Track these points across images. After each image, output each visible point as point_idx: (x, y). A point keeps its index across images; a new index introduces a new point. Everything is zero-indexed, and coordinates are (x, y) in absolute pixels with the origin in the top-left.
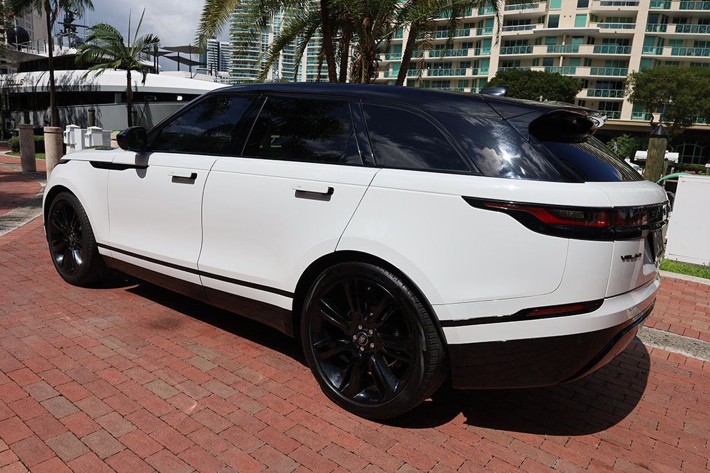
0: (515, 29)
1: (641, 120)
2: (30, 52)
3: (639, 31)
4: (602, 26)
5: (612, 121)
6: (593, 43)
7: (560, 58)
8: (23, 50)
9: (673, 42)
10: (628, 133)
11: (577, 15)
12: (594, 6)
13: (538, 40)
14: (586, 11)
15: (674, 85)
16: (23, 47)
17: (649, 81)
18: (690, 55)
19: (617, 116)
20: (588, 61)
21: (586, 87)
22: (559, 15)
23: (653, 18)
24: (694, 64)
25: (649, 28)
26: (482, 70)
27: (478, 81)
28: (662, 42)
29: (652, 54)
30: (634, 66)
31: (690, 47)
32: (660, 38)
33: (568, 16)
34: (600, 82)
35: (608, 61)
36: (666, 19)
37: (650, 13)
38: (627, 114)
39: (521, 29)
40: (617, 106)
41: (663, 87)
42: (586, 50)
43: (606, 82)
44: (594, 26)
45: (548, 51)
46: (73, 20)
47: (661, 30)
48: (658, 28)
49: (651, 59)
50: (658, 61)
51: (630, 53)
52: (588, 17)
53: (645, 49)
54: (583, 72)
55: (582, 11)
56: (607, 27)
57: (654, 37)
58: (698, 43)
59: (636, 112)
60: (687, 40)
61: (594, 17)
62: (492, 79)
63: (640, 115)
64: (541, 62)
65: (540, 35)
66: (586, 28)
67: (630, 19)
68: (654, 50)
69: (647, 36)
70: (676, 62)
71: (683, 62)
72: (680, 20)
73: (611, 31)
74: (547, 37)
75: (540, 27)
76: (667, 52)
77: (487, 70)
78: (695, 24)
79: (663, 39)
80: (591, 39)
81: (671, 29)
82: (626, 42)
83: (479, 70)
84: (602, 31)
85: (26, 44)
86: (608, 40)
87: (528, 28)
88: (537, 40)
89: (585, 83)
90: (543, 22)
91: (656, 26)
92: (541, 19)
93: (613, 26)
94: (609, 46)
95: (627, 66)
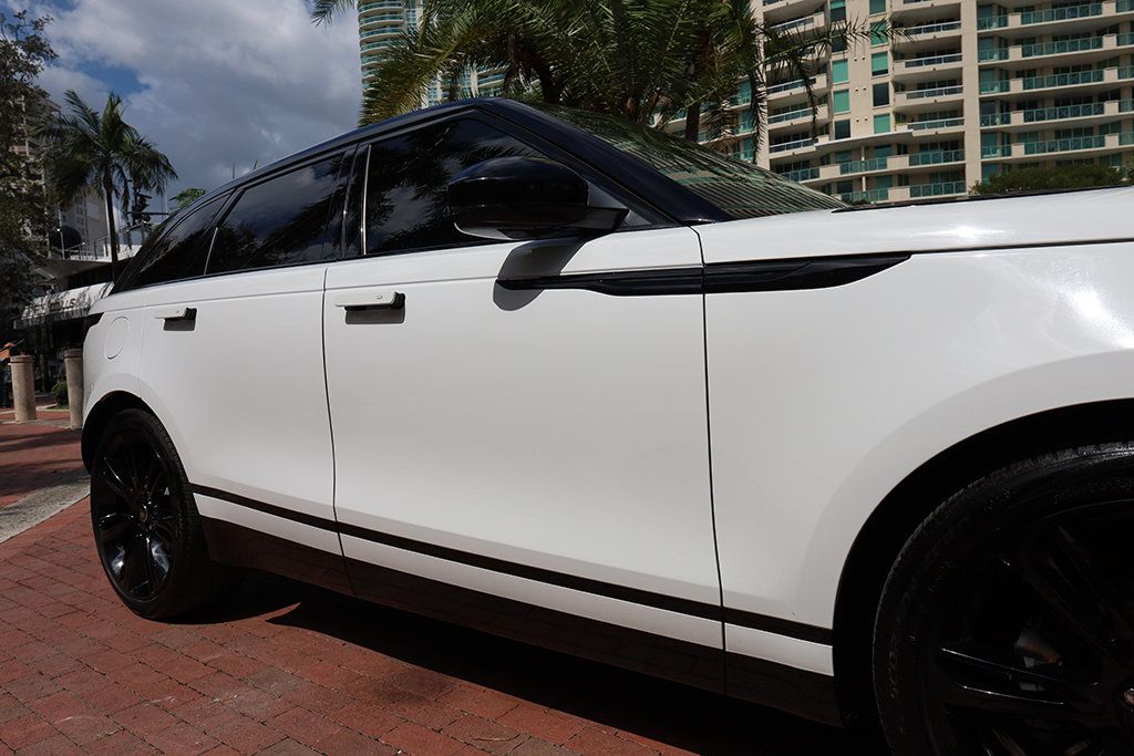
0: (788, 148)
2: (84, 258)
3: (971, 127)
4: (916, 127)
6: (905, 153)
7: (861, 179)
8: (73, 258)
9: (1023, 135)
11: (875, 117)
12: (899, 101)
13: (825, 158)
14: (889, 109)
16: (73, 254)
18: (1053, 150)
20: (903, 178)
22: (848, 121)
23: (986, 106)
25: (984, 121)
28: (1007, 138)
29: (997, 157)
32: (1003, 133)
33: (862, 121)
35: (934, 175)
36: (1007, 106)
37: (982, 101)
39: (798, 146)
42: (898, 163)
44: (903, 129)
45: (842, 172)
46: (145, 206)
47: (1002, 123)
48: (998, 120)
49: (995, 163)
50: (1007, 166)
51: (963, 159)
52: (892, 117)
53: (984, 152)
54: (898, 195)
55: (882, 110)
56: (922, 127)
57: (994, 132)
58: (1062, 133)
60: (1043, 131)
61: (901, 117)
64: (834, 188)
65: (825, 152)
66: (892, 132)
67: (955, 112)
68: (999, 151)
69: (983, 133)
71: (1043, 161)
72: (1026, 104)
73: (932, 132)
74: (837, 153)
75: (823, 140)
76: (1018, 151)
79: (1009, 135)
80: (902, 146)
81: (1017, 119)
82: (955, 145)
84: (917, 133)
85: (77, 249)
86: (927, 145)
87: (806, 144)
88: (822, 158)
90: (828, 133)
91: (994, 118)
92: (824, 129)
93: (930, 126)
94: (931, 153)
95: (964, 178)
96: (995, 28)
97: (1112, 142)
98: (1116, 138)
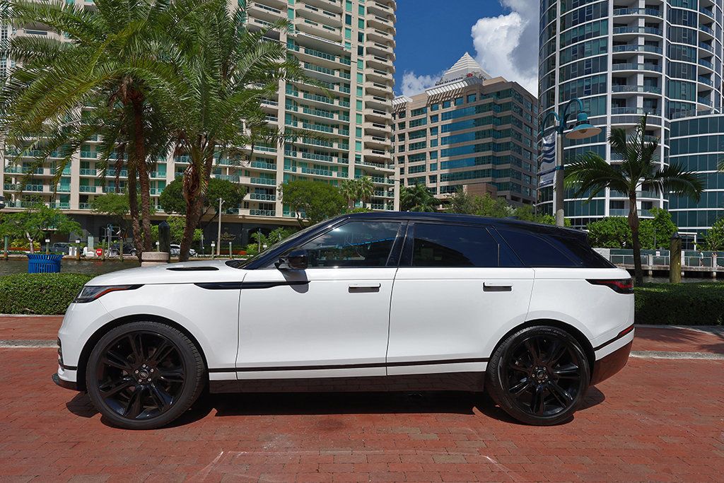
1: (288, 217)
3: (280, 154)
4: (255, 148)
5: (269, 218)
7: (226, 169)
9: (302, 164)
10: (281, 226)
15: (309, 193)
17: (292, 190)
18: (313, 173)
19: (273, 214)
20: (248, 173)
21: (248, 192)
23: (287, 147)
24: (315, 179)
25: (286, 153)
26: (159, 174)
27: (157, 184)
28: (295, 163)
29: (290, 171)
30: (280, 179)
31: (312, 169)
32: (293, 161)
34: (257, 188)
35: (262, 174)
36: (295, 148)
37: (285, 143)
38: (279, 213)
40: (271, 207)
41: (303, 195)
43: (262, 188)
44: (249, 147)
47: (293, 156)
48: (291, 154)
49: (289, 174)
50: (294, 176)
51: (276, 169)
53: (285, 168)
54: (245, 180)
56: (258, 149)
57: (290, 159)
58: (316, 166)
59: (285, 211)
60: (310, 164)
62: (172, 183)
63: (288, 213)
67: (272, 145)
68: (291, 169)
69: (285, 159)
70: (305, 178)
71: (309, 178)
72: (303, 149)
73: (263, 152)
76: (299, 171)
77: (165, 174)
78: (312, 154)
80: (248, 156)
81: (299, 155)
82: (272, 161)
83: (157, 173)
84: (255, 151)
86: (259, 158)
89: (248, 189)
91: (290, 152)
93: (262, 149)
94: (261, 163)
95: (276, 178)
96: (292, 111)
97: (335, 175)
98: (336, 173)
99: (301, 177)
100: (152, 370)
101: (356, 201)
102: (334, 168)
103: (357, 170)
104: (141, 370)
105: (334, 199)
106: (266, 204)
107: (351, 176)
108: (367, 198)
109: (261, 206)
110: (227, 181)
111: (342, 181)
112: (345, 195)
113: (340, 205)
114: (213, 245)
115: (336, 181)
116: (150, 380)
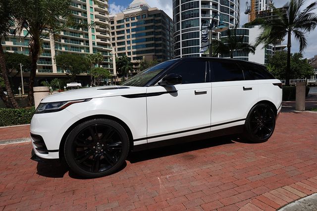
1: (60, 73)
5: (50, 74)
10: (57, 78)
17: (61, 59)
19: (52, 72)
24: (72, 53)
30: (53, 54)
31: (70, 48)
34: (41, 59)
40: (50, 68)
43: (43, 58)
59: (58, 69)
63: (60, 71)
70: (67, 53)
78: (69, 41)
99: (64, 52)
100: (103, 145)
101: (95, 64)
102: (82, 48)
103: (94, 49)
104: (96, 146)
105: (84, 63)
106: (47, 67)
107: (91, 52)
108: (100, 62)
109: (44, 67)
110: (22, 54)
111: (87, 54)
112: (89, 61)
113: (87, 66)
114: (20, 89)
115: (84, 54)
116: (102, 150)
